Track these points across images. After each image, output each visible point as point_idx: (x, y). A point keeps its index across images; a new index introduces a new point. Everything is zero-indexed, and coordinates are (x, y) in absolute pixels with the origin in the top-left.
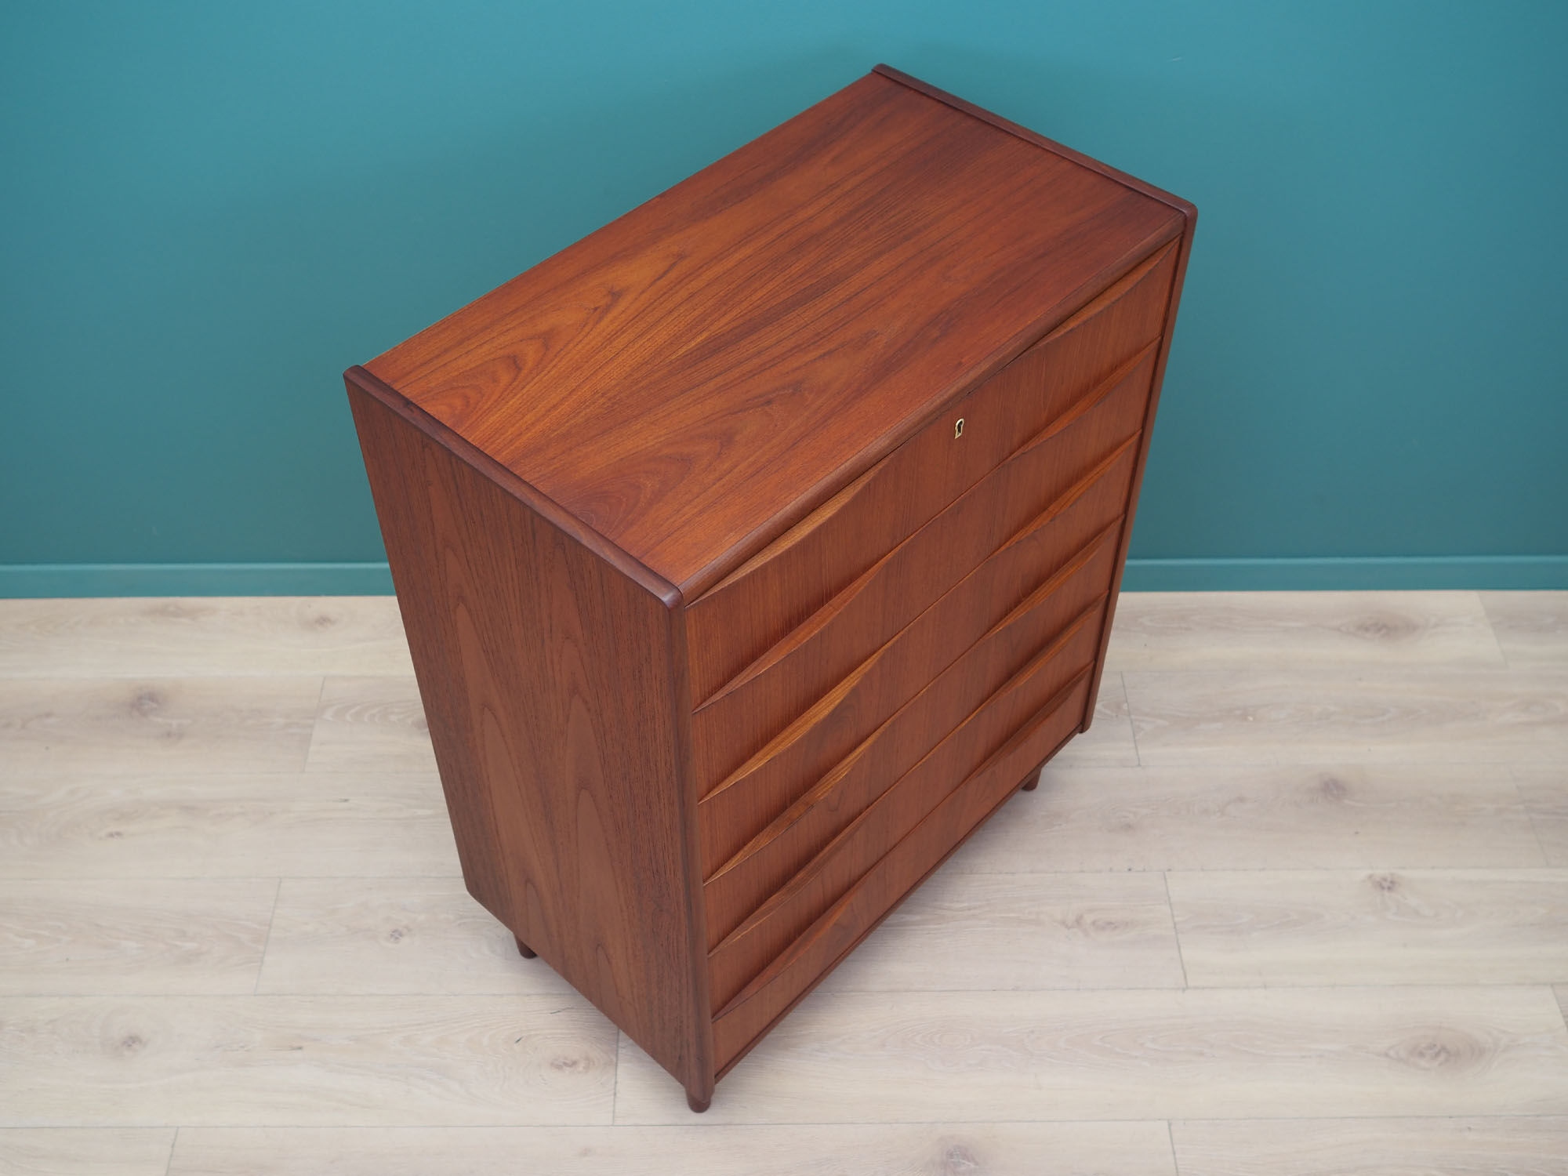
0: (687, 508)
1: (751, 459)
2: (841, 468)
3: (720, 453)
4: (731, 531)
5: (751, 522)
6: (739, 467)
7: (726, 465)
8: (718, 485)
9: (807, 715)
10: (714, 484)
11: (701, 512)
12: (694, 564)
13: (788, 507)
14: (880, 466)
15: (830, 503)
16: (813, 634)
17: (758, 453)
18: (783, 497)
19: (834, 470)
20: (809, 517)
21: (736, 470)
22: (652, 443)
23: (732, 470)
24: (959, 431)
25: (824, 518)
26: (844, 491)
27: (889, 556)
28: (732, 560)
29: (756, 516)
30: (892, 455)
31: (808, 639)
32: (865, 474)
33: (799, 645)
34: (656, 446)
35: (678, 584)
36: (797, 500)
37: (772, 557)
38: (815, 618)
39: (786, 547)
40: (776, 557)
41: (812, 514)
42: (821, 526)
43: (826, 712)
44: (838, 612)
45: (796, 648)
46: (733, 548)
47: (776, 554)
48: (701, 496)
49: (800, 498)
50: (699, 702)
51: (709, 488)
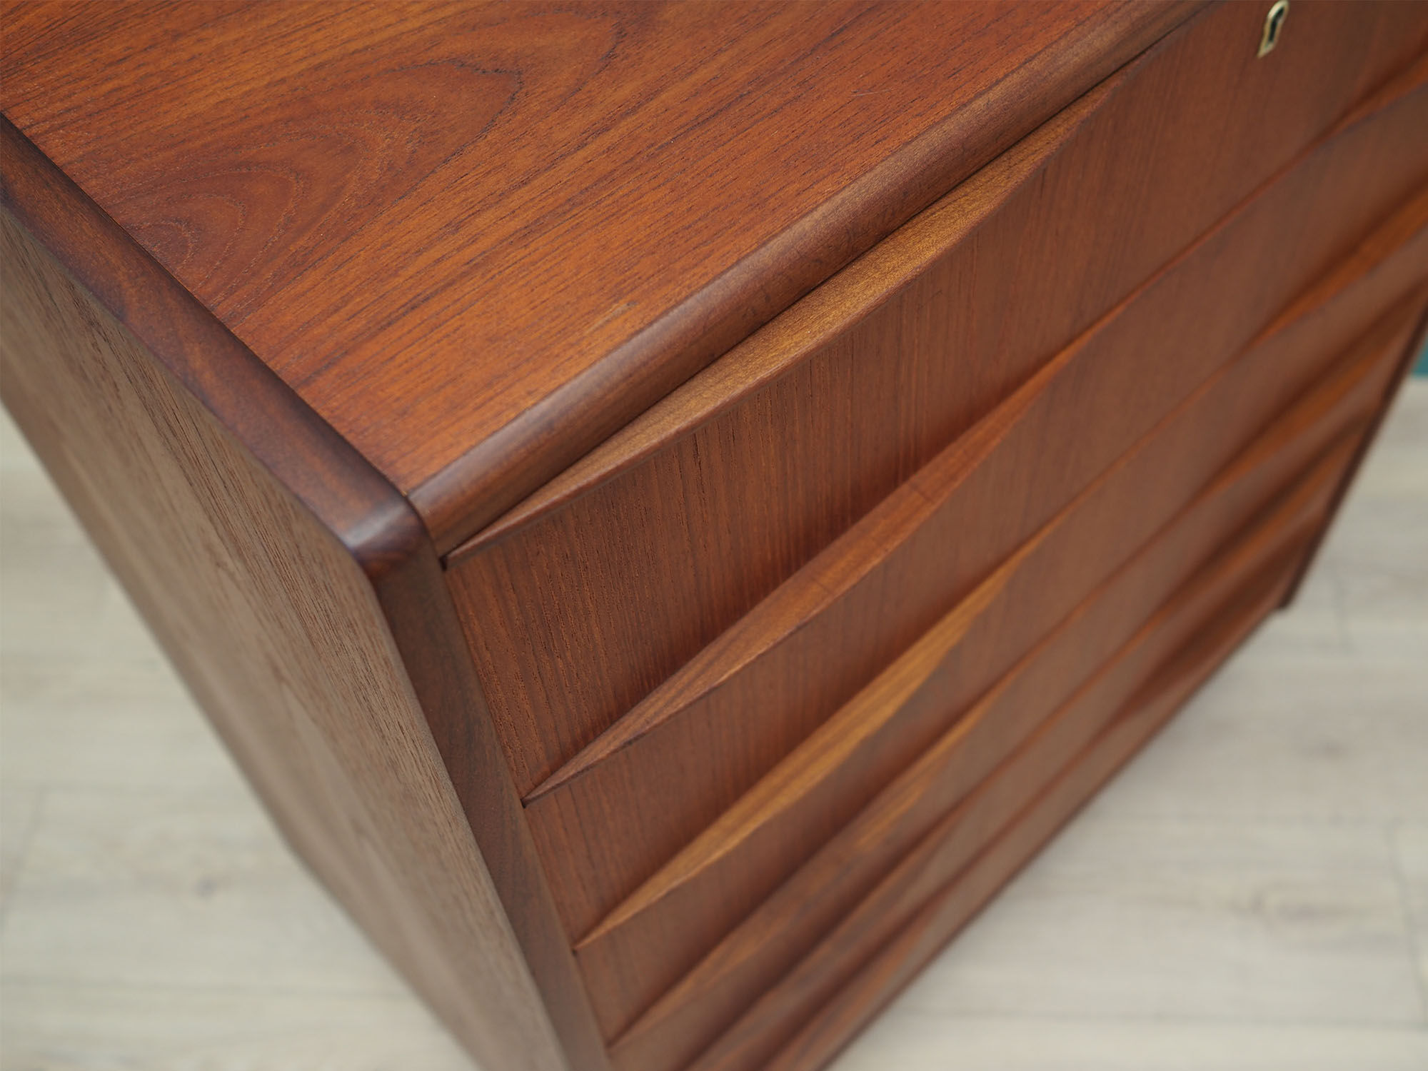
0: (489, 216)
1: (704, 74)
2: (974, 105)
3: (610, 56)
4: (617, 296)
5: (685, 270)
6: (663, 96)
7: (628, 90)
8: (592, 147)
9: (843, 719)
10: (582, 146)
11: (528, 232)
12: (477, 408)
13: (806, 224)
14: (1084, 110)
15: (937, 212)
16: (869, 567)
17: (723, 58)
18: (792, 189)
19: (954, 112)
20: (872, 256)
21: (653, 105)
22: (416, 24)
23: (640, 105)
24: (1271, 37)
25: (917, 263)
26: (981, 179)
27: (1063, 358)
28: (611, 396)
29: (705, 249)
30: (1116, 82)
31: (853, 581)
32: (1042, 132)
33: (829, 600)
34: (429, 32)
35: (415, 481)
36: (838, 199)
37: (751, 381)
38: (878, 520)
39: (795, 353)
40: (762, 384)
41: (882, 248)
42: (907, 284)
43: (888, 711)
44: (934, 508)
45: (823, 606)
46: (618, 355)
47: (763, 375)
48: (536, 182)
49: (846, 193)
50: (546, 768)
51: (563, 156)
